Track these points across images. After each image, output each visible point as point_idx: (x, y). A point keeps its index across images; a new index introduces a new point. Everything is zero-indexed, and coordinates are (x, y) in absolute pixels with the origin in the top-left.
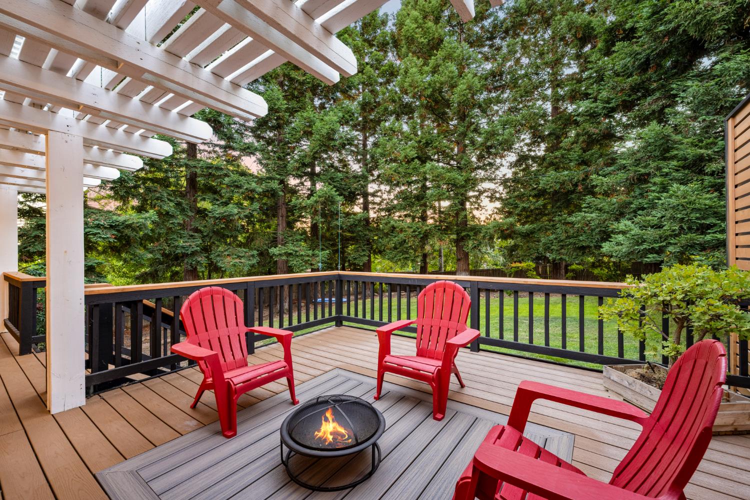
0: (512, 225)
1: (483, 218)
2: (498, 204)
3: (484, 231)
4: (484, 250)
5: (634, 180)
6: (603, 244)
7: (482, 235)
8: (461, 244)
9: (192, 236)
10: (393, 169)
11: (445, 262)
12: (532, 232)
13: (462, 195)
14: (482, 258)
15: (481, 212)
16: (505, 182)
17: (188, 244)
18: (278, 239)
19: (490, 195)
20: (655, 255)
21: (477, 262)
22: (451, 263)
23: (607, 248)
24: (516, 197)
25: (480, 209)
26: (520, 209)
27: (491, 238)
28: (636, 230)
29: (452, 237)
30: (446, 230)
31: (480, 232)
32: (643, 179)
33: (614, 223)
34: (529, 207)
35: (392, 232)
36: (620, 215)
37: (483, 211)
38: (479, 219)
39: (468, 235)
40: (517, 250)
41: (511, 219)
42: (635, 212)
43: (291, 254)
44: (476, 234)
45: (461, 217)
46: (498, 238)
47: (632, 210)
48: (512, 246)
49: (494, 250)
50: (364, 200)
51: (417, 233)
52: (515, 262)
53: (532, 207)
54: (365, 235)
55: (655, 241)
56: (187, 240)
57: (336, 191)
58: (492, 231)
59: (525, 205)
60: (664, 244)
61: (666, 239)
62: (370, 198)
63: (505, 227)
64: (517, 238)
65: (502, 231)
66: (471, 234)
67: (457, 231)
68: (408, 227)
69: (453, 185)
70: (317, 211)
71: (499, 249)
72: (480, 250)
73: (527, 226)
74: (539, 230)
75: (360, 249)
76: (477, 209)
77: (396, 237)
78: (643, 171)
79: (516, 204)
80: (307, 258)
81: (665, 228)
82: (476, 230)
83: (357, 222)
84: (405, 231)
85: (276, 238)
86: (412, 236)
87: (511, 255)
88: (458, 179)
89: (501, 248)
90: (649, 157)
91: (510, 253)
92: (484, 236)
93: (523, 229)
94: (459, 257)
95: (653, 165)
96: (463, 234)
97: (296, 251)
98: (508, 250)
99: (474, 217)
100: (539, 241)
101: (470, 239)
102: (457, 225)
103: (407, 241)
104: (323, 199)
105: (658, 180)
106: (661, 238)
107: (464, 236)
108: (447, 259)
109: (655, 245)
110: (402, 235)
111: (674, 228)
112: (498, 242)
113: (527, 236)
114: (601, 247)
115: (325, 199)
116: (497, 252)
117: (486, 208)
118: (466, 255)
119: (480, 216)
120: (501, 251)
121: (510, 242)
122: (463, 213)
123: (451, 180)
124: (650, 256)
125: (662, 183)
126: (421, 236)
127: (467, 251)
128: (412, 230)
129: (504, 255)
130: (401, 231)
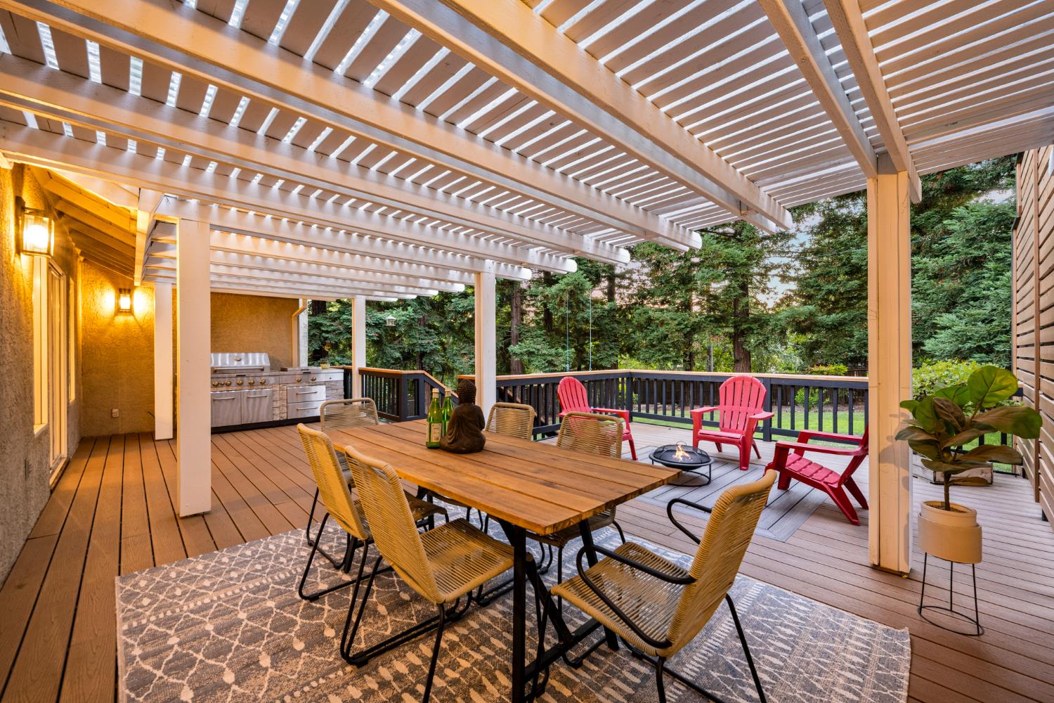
0: (812, 314)
1: (771, 304)
2: (793, 286)
3: (772, 322)
4: (771, 348)
5: (966, 263)
6: (926, 342)
7: (770, 328)
8: (741, 339)
9: (428, 332)
10: (654, 246)
11: (715, 364)
12: (842, 323)
13: (743, 276)
14: (768, 359)
15: (768, 296)
16: (802, 256)
17: (426, 342)
18: (512, 335)
19: (781, 273)
20: (983, 355)
21: (761, 364)
22: (724, 365)
23: (930, 346)
24: (819, 276)
25: (767, 291)
26: (824, 293)
27: (783, 332)
28: (960, 326)
29: (727, 330)
30: (719, 321)
31: (767, 325)
32: (977, 263)
33: (944, 314)
34: (837, 290)
35: (649, 325)
36: (950, 306)
37: (772, 294)
38: (764, 305)
39: (751, 329)
40: (819, 348)
41: (810, 307)
42: (967, 301)
43: (533, 353)
44: (761, 327)
45: (742, 305)
46: (792, 332)
47: (964, 300)
48: (812, 343)
49: (786, 348)
50: (609, 284)
51: (682, 326)
52: (818, 365)
53: (842, 290)
54: (613, 329)
55: (983, 339)
56: (424, 337)
57: (585, 278)
58: (783, 323)
59: (830, 287)
60: (993, 342)
61: (995, 337)
62: (617, 281)
63: (803, 318)
64: (819, 332)
65: (798, 323)
66: (755, 326)
67: (735, 322)
68: (672, 319)
69: (731, 264)
70: (563, 301)
71: (794, 346)
72: (766, 348)
73: (833, 316)
74: (852, 320)
75: (606, 346)
76: (763, 291)
77: (654, 331)
78: (976, 253)
79: (818, 286)
80: (550, 358)
81: (994, 323)
82: (761, 321)
83: (606, 313)
84: (668, 324)
85: (509, 333)
86: (677, 331)
87: (811, 355)
88: (739, 256)
89: (798, 344)
90: (984, 236)
91: (810, 353)
92: (773, 330)
93: (828, 320)
94: (738, 358)
95: (987, 246)
96: (744, 326)
97: (538, 350)
98: (807, 348)
99: (757, 303)
100: (852, 336)
101: (753, 333)
102: (735, 315)
103: (669, 336)
104: (572, 287)
105: (991, 265)
106: (990, 335)
107: (745, 329)
108: (718, 361)
109: (982, 343)
110: (662, 329)
111: (1004, 323)
112: (792, 338)
113: (835, 328)
114: (923, 345)
115: (574, 287)
116: (790, 349)
117: (776, 291)
118: (748, 355)
119: (767, 302)
120: (798, 349)
121: (809, 337)
122: (744, 300)
123: (728, 259)
124: (975, 356)
125: (995, 269)
126: (688, 329)
127: (748, 349)
128: (676, 322)
129: (800, 355)
130: (662, 323)
